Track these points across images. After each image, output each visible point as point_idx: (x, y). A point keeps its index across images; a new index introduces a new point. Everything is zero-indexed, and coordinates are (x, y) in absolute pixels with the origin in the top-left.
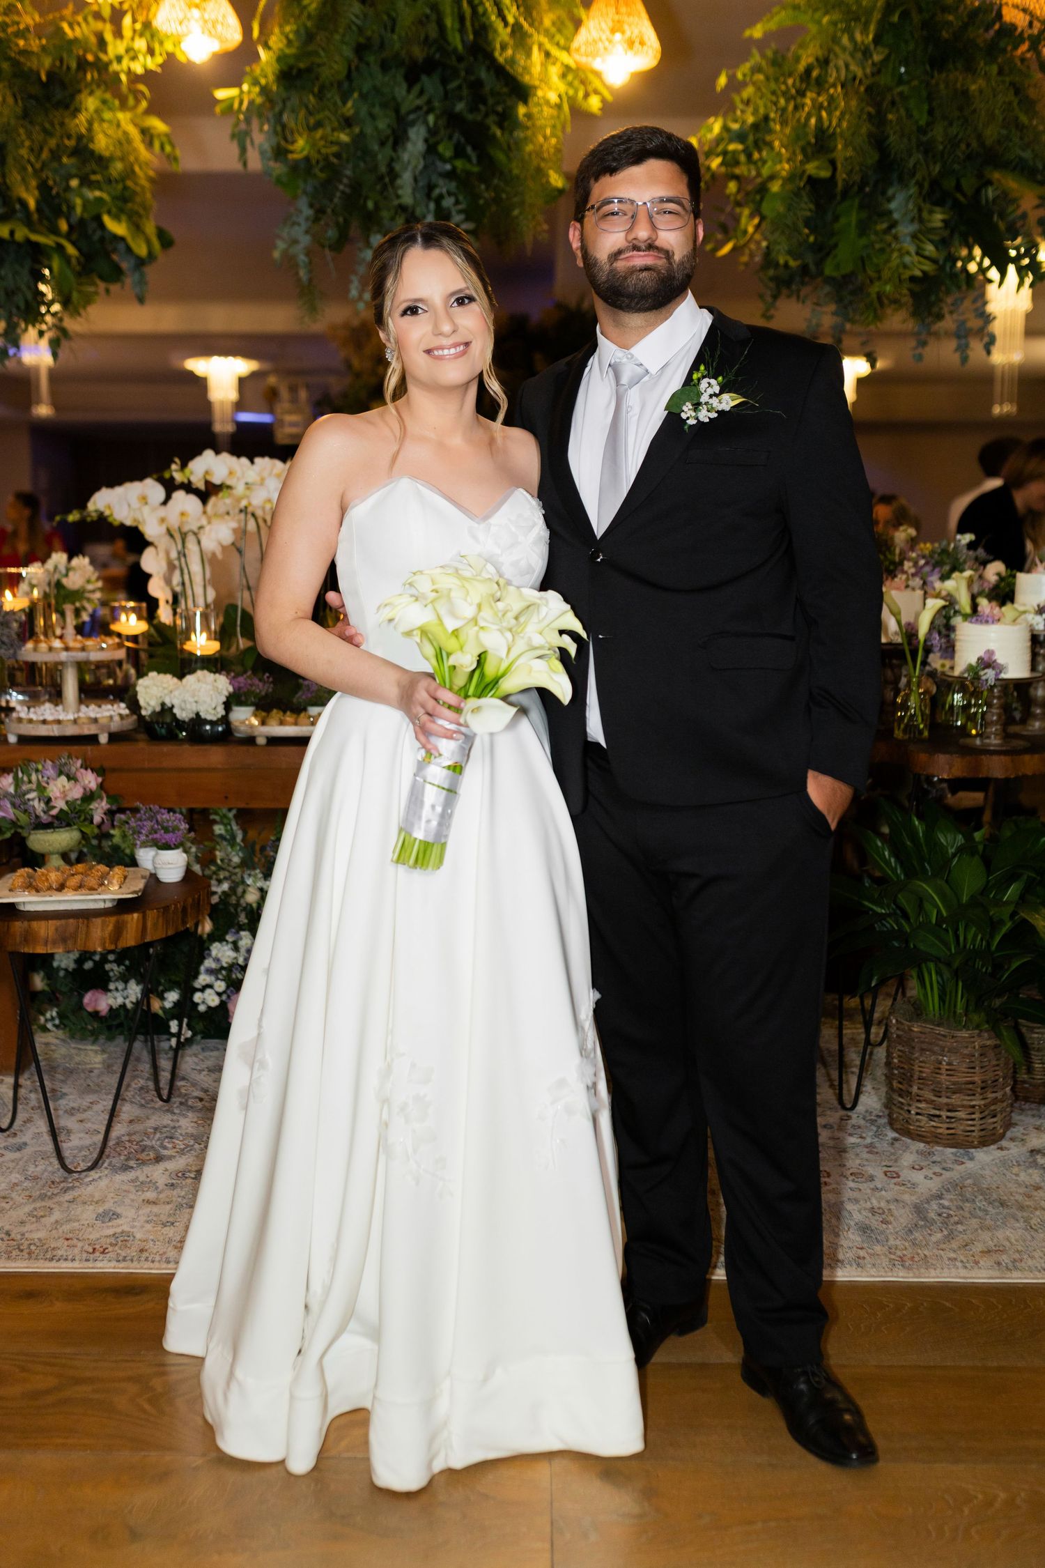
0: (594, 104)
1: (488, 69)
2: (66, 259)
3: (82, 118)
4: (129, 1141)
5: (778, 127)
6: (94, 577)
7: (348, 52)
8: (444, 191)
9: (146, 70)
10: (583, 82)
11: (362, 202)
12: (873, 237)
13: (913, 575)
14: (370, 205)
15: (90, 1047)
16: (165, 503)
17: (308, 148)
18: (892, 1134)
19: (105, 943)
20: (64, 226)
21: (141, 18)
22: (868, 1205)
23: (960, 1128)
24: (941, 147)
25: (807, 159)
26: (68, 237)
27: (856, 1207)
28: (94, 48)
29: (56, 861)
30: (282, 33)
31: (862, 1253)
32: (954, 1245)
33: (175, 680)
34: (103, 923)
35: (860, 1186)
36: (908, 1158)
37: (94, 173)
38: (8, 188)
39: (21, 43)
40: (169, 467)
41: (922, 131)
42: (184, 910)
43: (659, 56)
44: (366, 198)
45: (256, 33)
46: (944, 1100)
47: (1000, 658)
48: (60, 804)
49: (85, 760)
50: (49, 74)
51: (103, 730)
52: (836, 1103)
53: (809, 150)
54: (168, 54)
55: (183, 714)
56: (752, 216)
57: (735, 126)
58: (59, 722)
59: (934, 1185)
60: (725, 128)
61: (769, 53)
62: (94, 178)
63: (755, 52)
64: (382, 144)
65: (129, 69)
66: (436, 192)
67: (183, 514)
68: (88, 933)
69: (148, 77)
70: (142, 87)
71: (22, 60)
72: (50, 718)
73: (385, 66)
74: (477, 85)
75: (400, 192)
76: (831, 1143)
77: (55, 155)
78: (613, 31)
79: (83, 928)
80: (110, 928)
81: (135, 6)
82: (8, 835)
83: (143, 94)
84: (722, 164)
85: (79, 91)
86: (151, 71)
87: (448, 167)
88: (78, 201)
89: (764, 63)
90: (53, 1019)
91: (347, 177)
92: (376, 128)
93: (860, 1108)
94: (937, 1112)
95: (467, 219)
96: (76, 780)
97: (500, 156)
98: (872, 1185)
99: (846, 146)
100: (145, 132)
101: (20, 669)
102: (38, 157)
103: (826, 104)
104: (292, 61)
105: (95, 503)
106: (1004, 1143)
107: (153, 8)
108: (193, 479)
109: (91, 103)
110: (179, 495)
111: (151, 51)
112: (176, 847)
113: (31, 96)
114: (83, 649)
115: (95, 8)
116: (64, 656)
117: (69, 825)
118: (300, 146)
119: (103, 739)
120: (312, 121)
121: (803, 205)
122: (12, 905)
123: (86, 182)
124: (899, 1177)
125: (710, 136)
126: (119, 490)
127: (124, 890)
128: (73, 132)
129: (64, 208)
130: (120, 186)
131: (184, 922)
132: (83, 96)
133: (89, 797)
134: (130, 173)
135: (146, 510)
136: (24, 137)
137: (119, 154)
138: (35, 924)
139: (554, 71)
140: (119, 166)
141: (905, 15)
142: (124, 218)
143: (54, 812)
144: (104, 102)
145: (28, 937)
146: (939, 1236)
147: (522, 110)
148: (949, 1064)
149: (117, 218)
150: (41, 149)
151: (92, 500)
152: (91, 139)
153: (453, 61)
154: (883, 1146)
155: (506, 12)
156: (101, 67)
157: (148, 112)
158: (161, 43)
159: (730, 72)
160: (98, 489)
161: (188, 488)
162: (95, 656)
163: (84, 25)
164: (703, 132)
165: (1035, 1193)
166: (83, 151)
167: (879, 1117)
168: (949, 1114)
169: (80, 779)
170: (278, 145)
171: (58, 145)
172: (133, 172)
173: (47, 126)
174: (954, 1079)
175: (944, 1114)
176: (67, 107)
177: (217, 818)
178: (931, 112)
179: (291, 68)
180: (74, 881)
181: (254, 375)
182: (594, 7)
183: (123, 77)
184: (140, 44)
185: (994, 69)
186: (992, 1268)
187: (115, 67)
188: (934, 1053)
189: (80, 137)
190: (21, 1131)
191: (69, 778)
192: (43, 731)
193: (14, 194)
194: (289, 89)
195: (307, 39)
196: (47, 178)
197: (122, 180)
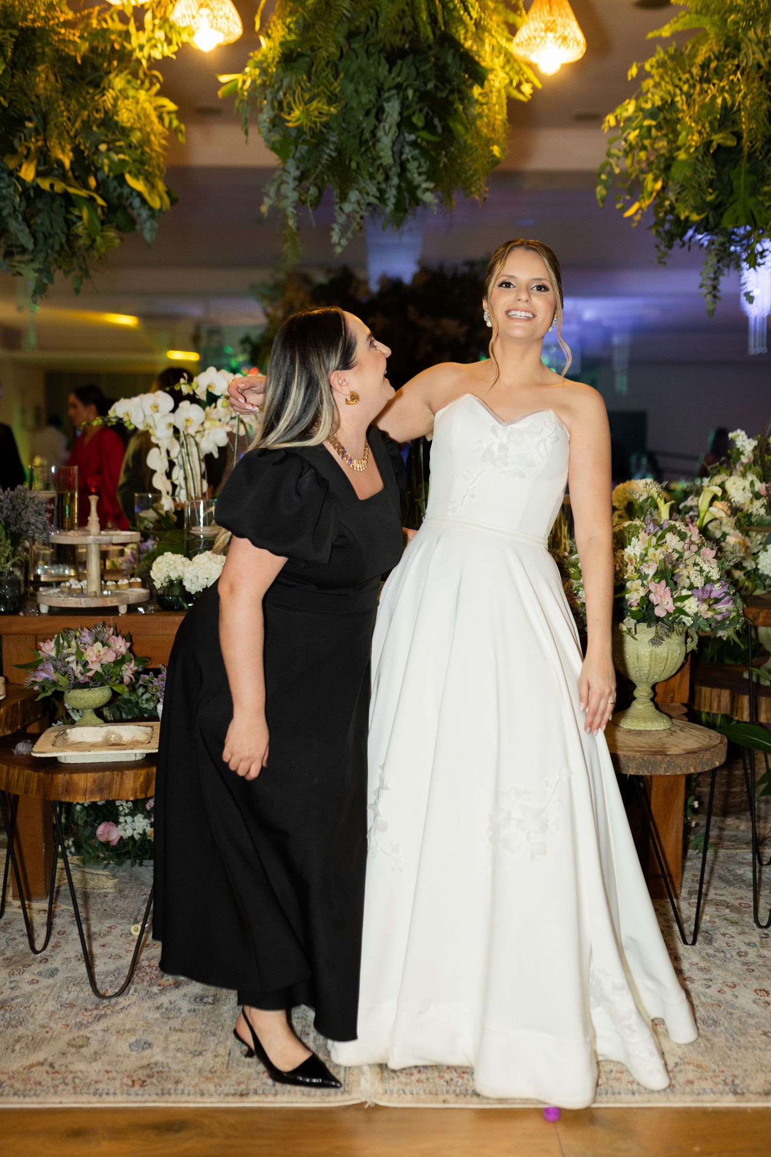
0: (526, 92)
1: (454, 56)
2: (96, 209)
3: (110, 95)
4: (149, 966)
5: (685, 107)
7: (341, 38)
8: (409, 157)
9: (163, 56)
10: (518, 72)
11: (347, 162)
12: (761, 198)
14: (354, 165)
15: (101, 872)
16: (173, 411)
17: (302, 117)
19: (136, 793)
20: (92, 182)
21: (159, 15)
25: (716, 133)
26: (96, 190)
28: (121, 39)
30: (284, 23)
33: (185, 559)
34: (136, 775)
37: (120, 140)
38: (48, 150)
40: (179, 381)
43: (584, 50)
44: (351, 160)
45: (257, 26)
48: (96, 667)
50: (84, 58)
51: (122, 602)
52: (751, 920)
53: (716, 124)
54: (182, 43)
55: (191, 588)
56: (655, 180)
57: (648, 106)
58: (83, 595)
60: (639, 109)
61: (671, 50)
62: (118, 144)
63: (659, 48)
64: (367, 114)
65: (150, 56)
66: (404, 157)
67: (187, 420)
68: (121, 785)
69: (163, 64)
70: (156, 73)
71: (62, 47)
72: (76, 592)
73: (369, 51)
74: (444, 69)
75: (381, 154)
77: (87, 125)
78: (548, 29)
79: (117, 780)
80: (142, 779)
81: (154, 5)
82: (48, 693)
83: (156, 77)
84: (639, 136)
85: (108, 74)
86: (168, 57)
87: (413, 137)
88: (106, 161)
89: (666, 58)
90: (69, 848)
91: (334, 143)
92: (360, 102)
95: (427, 180)
96: (110, 645)
97: (459, 128)
99: (749, 119)
100: (158, 109)
102: (73, 125)
103: (727, 87)
104: (292, 46)
105: (115, 411)
107: (170, 7)
108: (197, 391)
109: (119, 82)
110: (185, 404)
111: (169, 41)
113: (68, 76)
117: (102, 685)
118: (296, 116)
119: (123, 610)
120: (307, 97)
121: (706, 169)
122: (56, 758)
123: (112, 147)
125: (626, 114)
126: (136, 400)
127: (153, 744)
128: (101, 107)
129: (93, 169)
130: (139, 151)
132: (111, 76)
133: (120, 660)
134: (146, 141)
135: (157, 416)
136: (63, 108)
137: (138, 125)
138: (76, 777)
139: (498, 62)
140: (138, 135)
142: (142, 177)
143: (89, 673)
144: (128, 82)
145: (69, 788)
147: (476, 91)
149: (136, 177)
150: (76, 117)
151: (113, 408)
152: (116, 113)
153: (424, 48)
155: (471, 9)
156: (126, 54)
157: (159, 94)
158: (178, 34)
159: (639, 65)
160: (117, 400)
161: (193, 399)
164: (618, 111)
166: (109, 122)
169: (113, 645)
170: (275, 116)
171: (89, 116)
172: (149, 140)
173: (81, 100)
176: (97, 86)
179: (291, 51)
182: (533, 10)
183: (144, 62)
184: (159, 35)
187: (138, 54)
189: (106, 112)
190: (52, 956)
191: (104, 644)
192: (72, 603)
193: (53, 155)
194: (285, 70)
195: (306, 28)
196: (80, 143)
197: (141, 146)
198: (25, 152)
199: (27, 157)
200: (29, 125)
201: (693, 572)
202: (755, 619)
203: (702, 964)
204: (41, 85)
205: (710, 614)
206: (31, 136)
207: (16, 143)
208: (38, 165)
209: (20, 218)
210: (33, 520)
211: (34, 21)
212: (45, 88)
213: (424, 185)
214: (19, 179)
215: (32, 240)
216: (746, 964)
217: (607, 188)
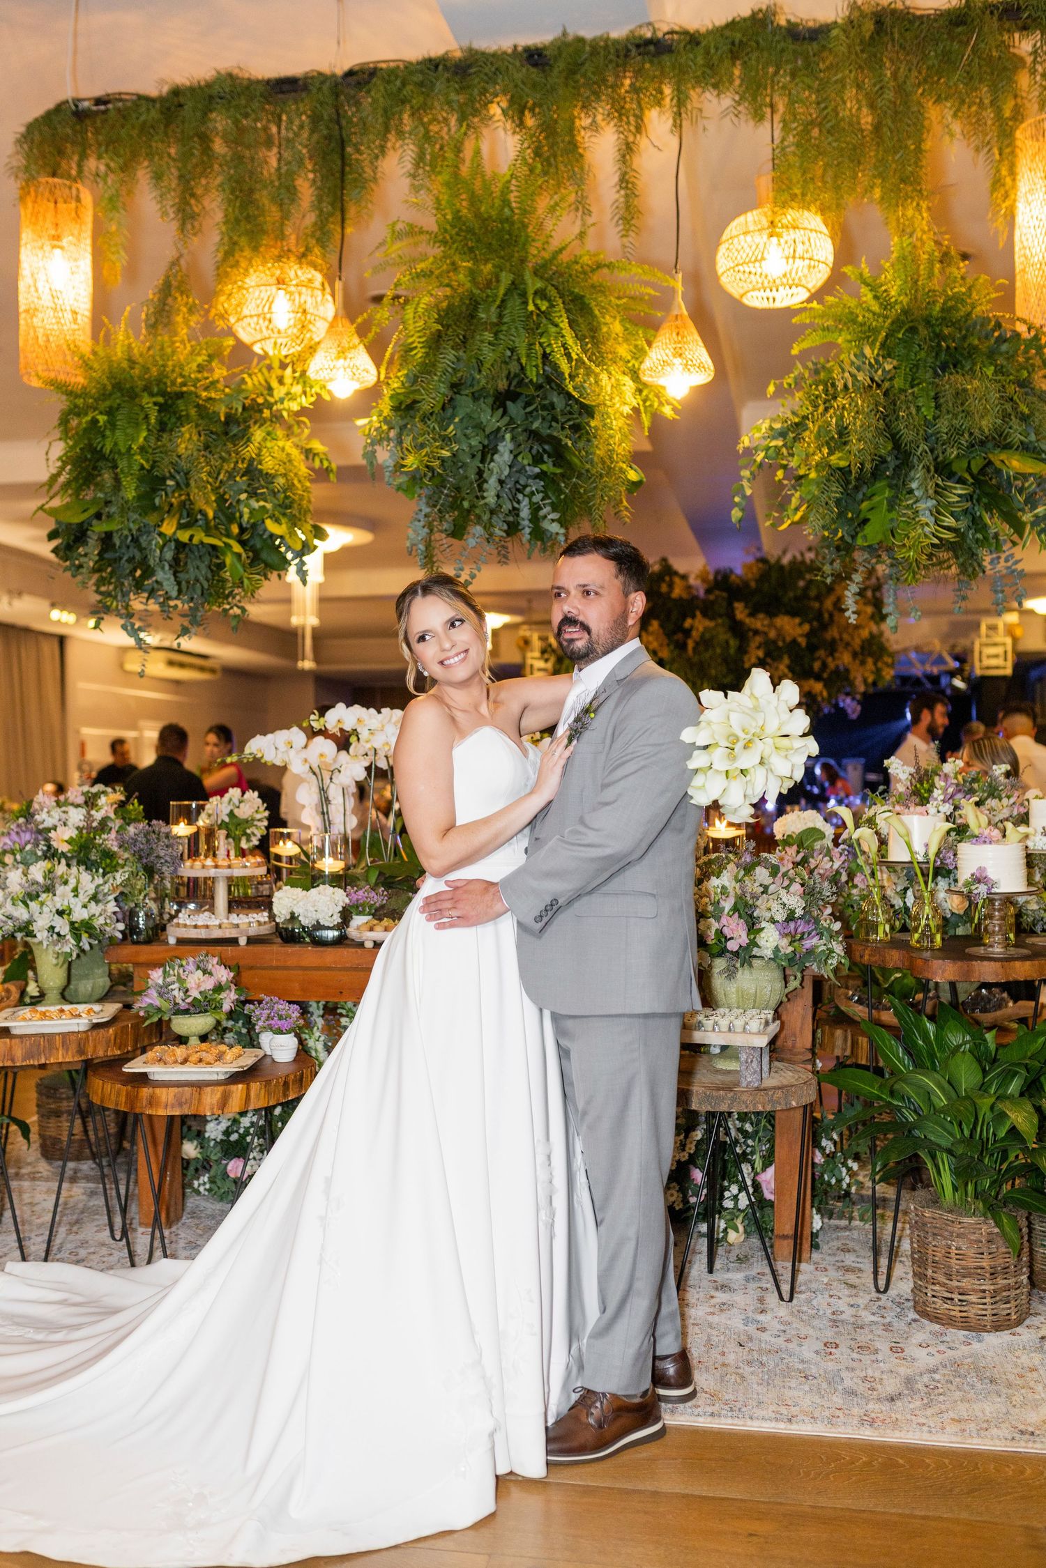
0: (667, 411)
1: (560, 396)
2: (239, 556)
3: (253, 447)
6: (262, 809)
7: (443, 389)
8: (534, 489)
9: (303, 407)
10: (657, 396)
11: (459, 502)
13: (944, 801)
14: (466, 504)
16: (306, 746)
17: (417, 462)
18: (912, 1315)
20: (234, 530)
21: (299, 369)
22: (864, 1374)
23: (973, 1311)
24: (945, 437)
25: (831, 453)
26: (236, 537)
27: (850, 1375)
28: (265, 392)
29: (194, 1041)
30: (400, 375)
31: (838, 1413)
32: (929, 1412)
33: (303, 892)
34: (212, 1092)
35: (862, 1357)
36: (920, 1337)
37: (261, 487)
38: (192, 503)
39: (204, 394)
40: (308, 717)
41: (927, 424)
42: (286, 1084)
43: (712, 374)
44: (463, 499)
46: (955, 1283)
47: (992, 874)
48: (195, 994)
49: (221, 958)
50: (228, 416)
51: (242, 934)
53: (833, 444)
54: (318, 395)
55: (307, 921)
57: (777, 426)
58: (207, 927)
59: (932, 1362)
60: (771, 428)
61: (810, 364)
62: (260, 491)
63: (797, 364)
64: (473, 456)
65: (290, 407)
66: (528, 490)
67: (321, 755)
69: (303, 411)
70: (302, 419)
71: (208, 406)
72: (200, 923)
73: (475, 397)
74: (552, 406)
75: (487, 495)
76: (852, 1320)
77: (231, 476)
78: (674, 356)
79: (196, 1096)
80: (219, 1095)
82: (155, 1019)
83: (304, 423)
84: (766, 457)
85: (249, 427)
86: (306, 407)
87: (537, 470)
88: (246, 510)
89: (807, 372)
90: (204, 1184)
91: (450, 483)
92: (471, 447)
93: (892, 1292)
94: (949, 1295)
95: (554, 510)
96: (210, 974)
97: (576, 460)
98: (873, 1357)
99: (859, 440)
100: (308, 453)
101: (182, 884)
102: (216, 478)
104: (402, 397)
105: (250, 748)
106: (1018, 1330)
107: (308, 360)
108: (328, 727)
109: (258, 434)
111: (305, 393)
112: (288, 1032)
113: (211, 433)
114: (229, 867)
115: (267, 362)
116: (212, 872)
118: (412, 461)
119: (243, 941)
120: (419, 442)
121: (833, 489)
122: (145, 1075)
123: (253, 494)
124: (903, 1351)
125: (757, 434)
126: (270, 737)
127: (235, 1064)
128: (245, 458)
129: (236, 516)
130: (282, 497)
131: (285, 1095)
132: (253, 430)
133: (219, 988)
134: (290, 486)
135: (292, 752)
136: (204, 464)
137: (282, 471)
138: (158, 1091)
140: (281, 481)
141: (913, 330)
142: (284, 520)
143: (189, 1000)
144: (269, 434)
145: (152, 1102)
146: (918, 1403)
147: (591, 423)
148: (958, 1248)
149: (277, 521)
150: (219, 474)
151: (249, 745)
152: (260, 462)
153: (532, 391)
154: (899, 1325)
155: (572, 351)
156: (270, 406)
157: (309, 438)
158: (311, 387)
162: (238, 872)
163: (259, 375)
165: (1029, 1374)
166: (253, 471)
167: (908, 1300)
168: (961, 1297)
169: (214, 974)
170: (399, 461)
171: (233, 468)
172: (293, 484)
173: (225, 454)
174: (963, 1262)
175: (956, 1297)
176: (241, 439)
177: (344, 1012)
178: (938, 407)
179: (401, 404)
180: (194, 1058)
181: (506, 627)
183: (285, 414)
184: (297, 389)
185: (990, 371)
186: (956, 1434)
187: (279, 406)
188: (945, 1238)
189: (252, 460)
191: (205, 972)
192: (193, 934)
193: (197, 508)
194: (402, 418)
195: (414, 379)
196: (225, 493)
197: (284, 492)
198: (166, 508)
199: (168, 512)
200: (170, 483)
201: (775, 906)
202: (861, 957)
203: (789, 1319)
204: (183, 446)
205: (791, 949)
206: (173, 492)
207: (157, 501)
208: (181, 517)
209: (167, 567)
210: (162, 853)
211: (184, 384)
212: (186, 449)
213: (550, 517)
214: (160, 534)
215: (176, 588)
216: (835, 1321)
217: (742, 510)
